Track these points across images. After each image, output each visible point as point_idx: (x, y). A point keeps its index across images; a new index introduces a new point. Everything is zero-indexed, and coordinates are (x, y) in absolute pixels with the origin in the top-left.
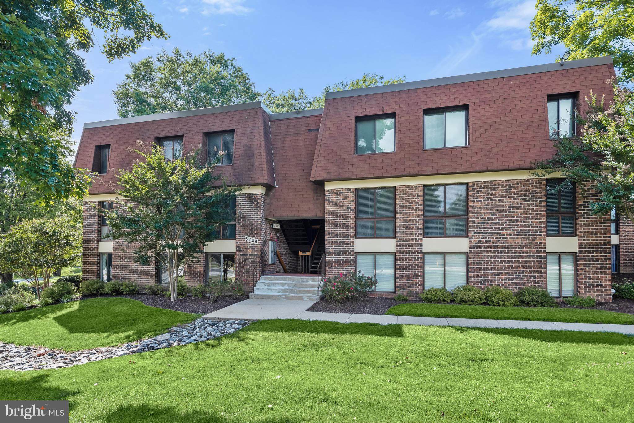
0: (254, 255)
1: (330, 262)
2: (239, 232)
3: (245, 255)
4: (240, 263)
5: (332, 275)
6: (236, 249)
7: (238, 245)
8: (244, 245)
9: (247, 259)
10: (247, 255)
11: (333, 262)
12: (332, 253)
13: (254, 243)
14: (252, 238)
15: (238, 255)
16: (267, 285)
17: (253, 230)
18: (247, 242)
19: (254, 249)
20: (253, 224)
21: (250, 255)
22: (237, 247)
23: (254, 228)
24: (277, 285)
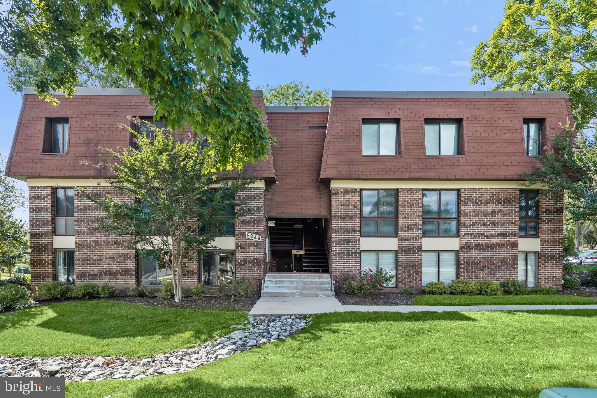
0: (257, 252)
1: (336, 259)
2: (239, 228)
3: (246, 252)
4: (241, 261)
5: (338, 272)
6: (236, 246)
7: (239, 242)
8: (245, 242)
9: (249, 257)
10: (249, 252)
11: (340, 259)
12: (338, 250)
13: (257, 240)
14: (254, 235)
15: (239, 252)
16: (274, 283)
17: (255, 226)
18: (248, 239)
19: (257, 246)
20: (255, 220)
21: (252, 252)
22: (237, 244)
23: (256, 224)
24: (285, 283)
